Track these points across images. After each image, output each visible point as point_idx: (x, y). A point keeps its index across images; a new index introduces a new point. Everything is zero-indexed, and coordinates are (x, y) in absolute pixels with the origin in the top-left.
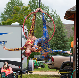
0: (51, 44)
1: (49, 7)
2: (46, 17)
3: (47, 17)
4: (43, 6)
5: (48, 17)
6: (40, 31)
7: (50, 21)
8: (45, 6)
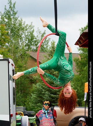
0: (42, 87)
1: (34, 26)
2: (29, 42)
3: (31, 43)
4: (24, 24)
5: (33, 43)
6: (21, 67)
7: (35, 48)
8: (27, 25)
